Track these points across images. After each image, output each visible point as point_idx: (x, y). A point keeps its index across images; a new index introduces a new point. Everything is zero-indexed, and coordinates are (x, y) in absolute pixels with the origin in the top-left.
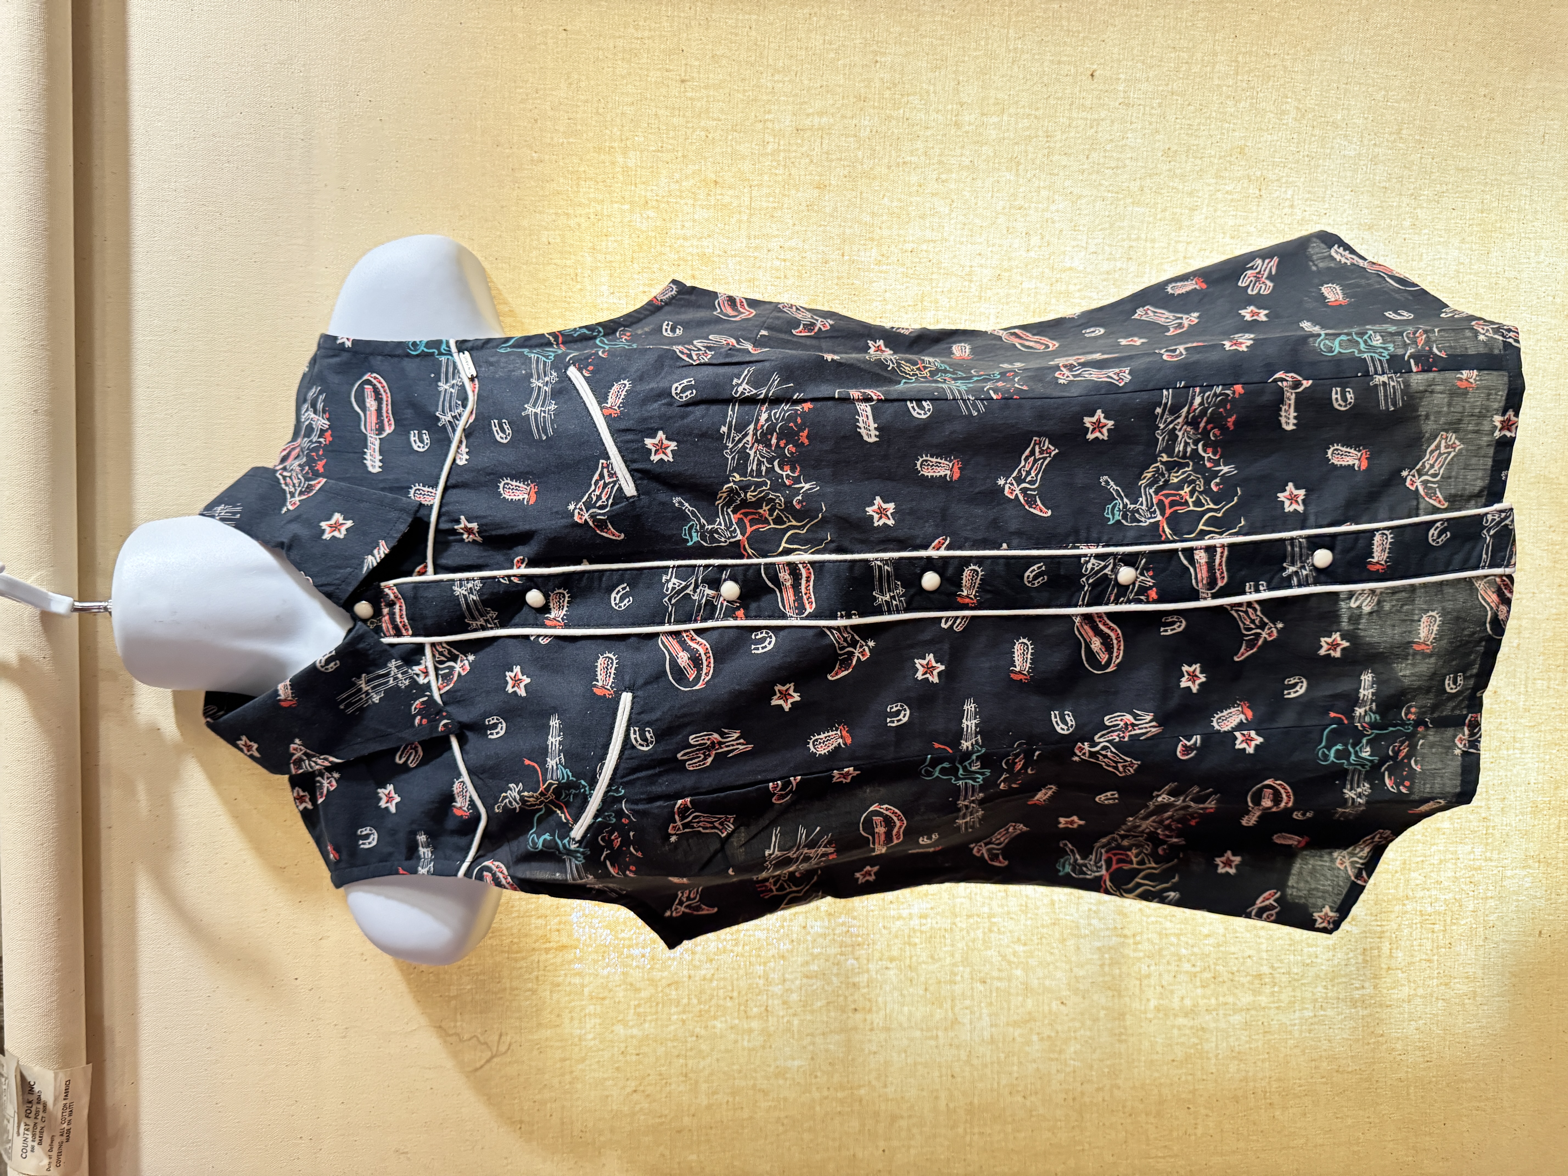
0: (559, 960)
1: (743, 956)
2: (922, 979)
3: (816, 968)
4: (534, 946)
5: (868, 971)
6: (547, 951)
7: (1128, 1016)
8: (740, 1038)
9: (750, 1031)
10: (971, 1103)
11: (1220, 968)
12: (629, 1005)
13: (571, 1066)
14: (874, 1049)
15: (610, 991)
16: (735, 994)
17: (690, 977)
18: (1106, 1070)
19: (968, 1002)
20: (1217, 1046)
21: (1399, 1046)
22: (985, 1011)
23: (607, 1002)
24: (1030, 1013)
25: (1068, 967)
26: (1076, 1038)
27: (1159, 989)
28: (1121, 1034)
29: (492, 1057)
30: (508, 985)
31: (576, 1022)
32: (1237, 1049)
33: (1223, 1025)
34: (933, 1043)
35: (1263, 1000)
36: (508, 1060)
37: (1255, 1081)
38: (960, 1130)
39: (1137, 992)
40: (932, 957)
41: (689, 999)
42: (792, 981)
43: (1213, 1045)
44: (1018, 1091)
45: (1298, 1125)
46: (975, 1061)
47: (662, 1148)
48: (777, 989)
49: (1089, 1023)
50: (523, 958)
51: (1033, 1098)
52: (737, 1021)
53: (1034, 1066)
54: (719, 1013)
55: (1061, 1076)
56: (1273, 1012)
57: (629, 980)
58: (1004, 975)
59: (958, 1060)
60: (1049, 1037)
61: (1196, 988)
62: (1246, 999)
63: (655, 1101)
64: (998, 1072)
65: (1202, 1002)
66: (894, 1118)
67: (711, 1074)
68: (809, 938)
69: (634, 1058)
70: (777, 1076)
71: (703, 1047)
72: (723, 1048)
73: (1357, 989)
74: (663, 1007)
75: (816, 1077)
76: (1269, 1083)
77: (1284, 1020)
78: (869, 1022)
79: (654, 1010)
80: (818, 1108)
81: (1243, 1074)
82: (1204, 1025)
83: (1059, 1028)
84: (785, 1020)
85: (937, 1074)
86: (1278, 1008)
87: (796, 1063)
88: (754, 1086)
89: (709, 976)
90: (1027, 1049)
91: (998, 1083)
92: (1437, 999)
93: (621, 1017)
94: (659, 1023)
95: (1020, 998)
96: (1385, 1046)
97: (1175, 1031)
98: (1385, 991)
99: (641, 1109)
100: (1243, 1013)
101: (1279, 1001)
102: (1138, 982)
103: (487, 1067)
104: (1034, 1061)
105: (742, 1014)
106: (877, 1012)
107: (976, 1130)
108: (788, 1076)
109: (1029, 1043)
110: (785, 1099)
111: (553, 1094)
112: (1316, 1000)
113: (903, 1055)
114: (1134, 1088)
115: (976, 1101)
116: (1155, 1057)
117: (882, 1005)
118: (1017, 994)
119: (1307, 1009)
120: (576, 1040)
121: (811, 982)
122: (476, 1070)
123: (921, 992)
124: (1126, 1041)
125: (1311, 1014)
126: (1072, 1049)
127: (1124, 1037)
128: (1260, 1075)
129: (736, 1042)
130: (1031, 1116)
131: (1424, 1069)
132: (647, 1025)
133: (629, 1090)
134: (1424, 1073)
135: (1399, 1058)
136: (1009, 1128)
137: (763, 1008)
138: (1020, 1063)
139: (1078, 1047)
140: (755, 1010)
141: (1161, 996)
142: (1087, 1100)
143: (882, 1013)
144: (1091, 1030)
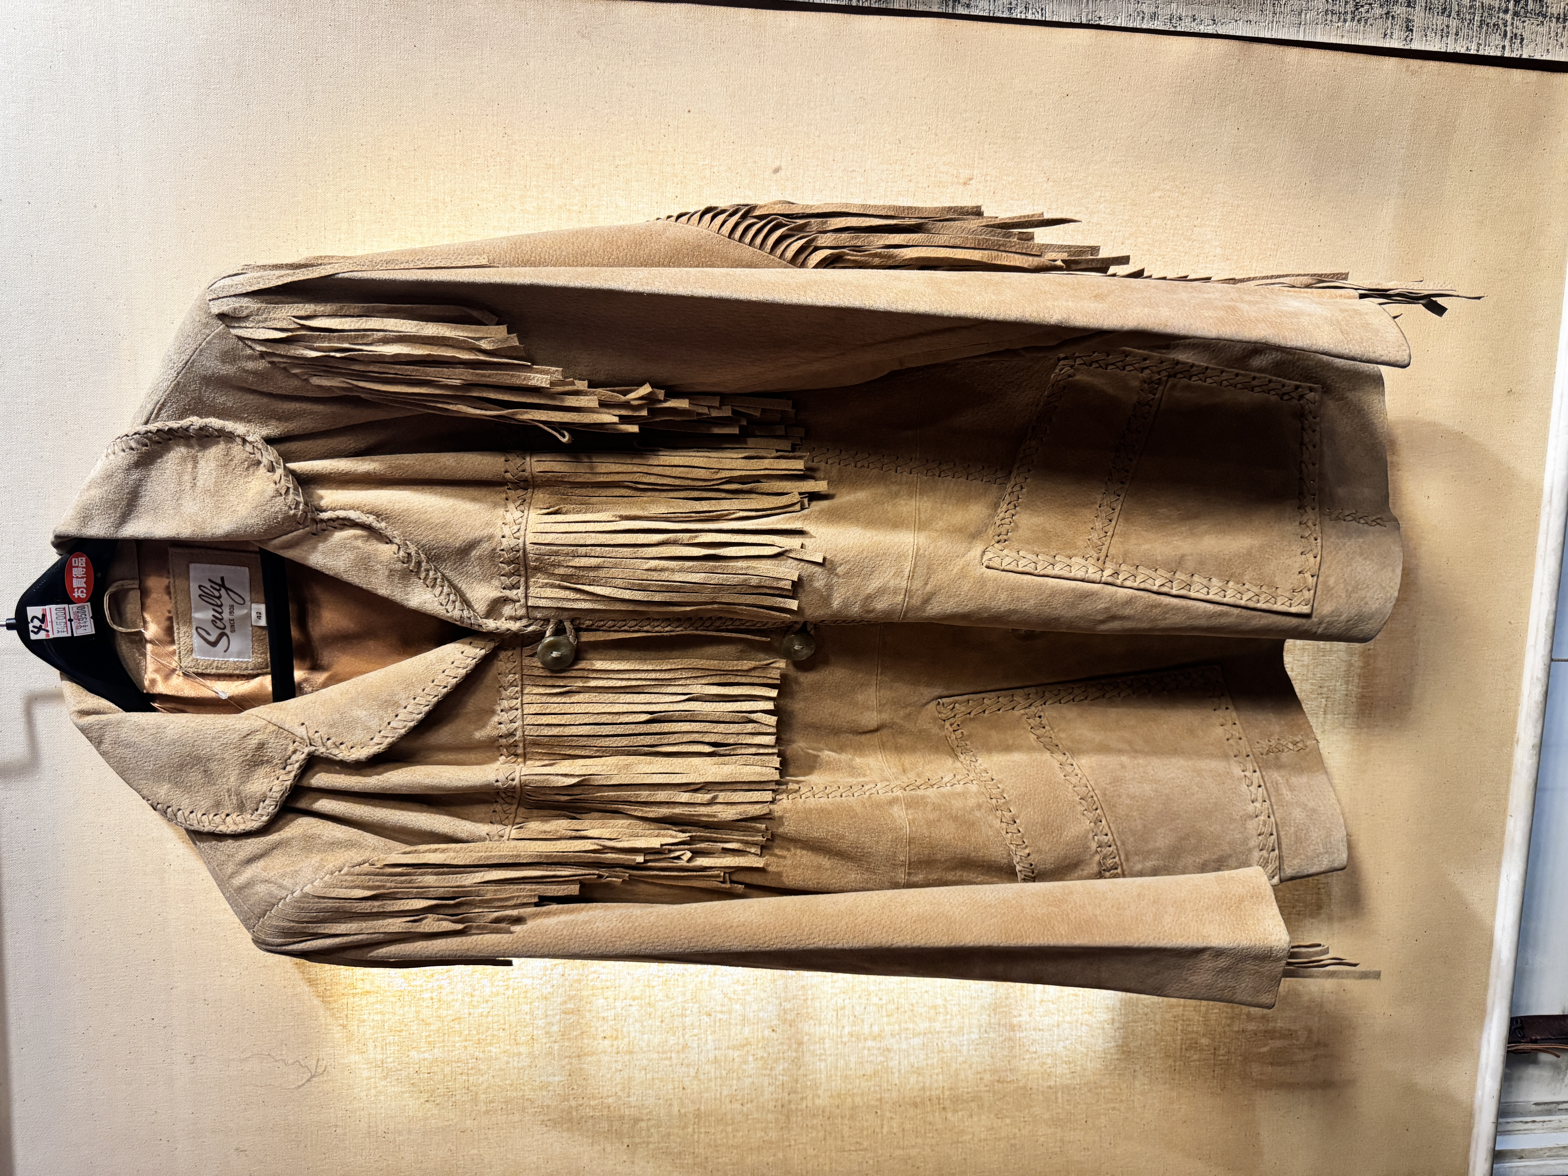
0: (364, 1002)
1: (513, 997)
2: (659, 1013)
3: (572, 1006)
4: (343, 991)
5: (615, 1008)
6: (354, 995)
7: (826, 1040)
8: (511, 1060)
9: (520, 1054)
10: (698, 1109)
11: (902, 1001)
12: (421, 1037)
13: (375, 1083)
14: (620, 1067)
15: (406, 1025)
16: (507, 1026)
17: (470, 1014)
18: (809, 1083)
19: (696, 1031)
20: (899, 1063)
21: (1049, 1061)
22: (710, 1037)
23: (404, 1033)
24: (747, 1039)
25: (778, 1002)
26: (784, 1058)
27: (851, 1018)
28: (821, 1055)
29: (312, 1077)
30: (323, 1022)
31: (379, 1049)
32: (916, 1065)
33: (904, 1046)
34: (667, 1062)
35: (938, 1026)
36: (325, 1078)
37: (930, 1090)
38: (690, 1130)
39: (834, 1021)
40: (667, 996)
41: (470, 1031)
42: (554, 1016)
43: (897, 1062)
44: (737, 1100)
45: (966, 1124)
46: (702, 1077)
47: (449, 1145)
48: (541, 1023)
49: (794, 1046)
50: (335, 1001)
51: (749, 1105)
52: (508, 1047)
53: (751, 1080)
54: (495, 1041)
55: (771, 1089)
56: (945, 1035)
57: (421, 1016)
58: (724, 1009)
59: (688, 1076)
60: (762, 1057)
61: (882, 1017)
62: (923, 1026)
63: (443, 1108)
64: (721, 1086)
65: (887, 1028)
66: (637, 1120)
67: (488, 1088)
68: (567, 983)
69: (426, 1075)
70: (541, 1089)
71: (482, 1067)
72: (497, 1067)
73: (1015, 1016)
74: (449, 1036)
75: (573, 1089)
76: (943, 1092)
77: (955, 1041)
78: (615, 1047)
79: (441, 1039)
80: (574, 1113)
81: (921, 1085)
82: (889, 1047)
83: (771, 1050)
84: (548, 1045)
85: (670, 1086)
86: (950, 1032)
87: (556, 1079)
88: (523, 1095)
89: (485, 1013)
90: (744, 1067)
91: (721, 1093)
92: (1082, 1024)
93: (415, 1045)
94: (446, 1049)
95: (739, 1027)
96: (1037, 1061)
97: (866, 1052)
98: (1038, 1018)
99: (432, 1115)
100: (921, 1037)
101: (951, 1026)
102: (835, 1014)
103: (308, 1085)
104: (751, 1076)
105: (512, 1041)
106: (622, 1039)
107: (703, 1130)
108: (550, 1088)
109: (745, 1062)
110: (548, 1107)
111: (361, 1105)
112: (981, 1026)
113: (644, 1072)
114: (831, 1096)
115: (703, 1108)
116: (849, 1073)
117: (626, 1034)
118: (737, 1024)
119: (973, 1032)
120: (379, 1062)
121: (568, 1017)
122: (299, 1087)
123: (658, 1024)
124: (825, 1060)
125: (977, 1036)
126: (781, 1067)
127: (823, 1057)
128: (935, 1085)
129: (508, 1063)
130: (748, 1119)
131: (1070, 1079)
132: (436, 1051)
133: (422, 1100)
134: (1069, 1082)
135: (1048, 1070)
136: (730, 1129)
137: (529, 1037)
138: (739, 1078)
139: (786, 1065)
140: (523, 1038)
141: (854, 1024)
142: (793, 1106)
143: (626, 1040)
144: (796, 1051)
